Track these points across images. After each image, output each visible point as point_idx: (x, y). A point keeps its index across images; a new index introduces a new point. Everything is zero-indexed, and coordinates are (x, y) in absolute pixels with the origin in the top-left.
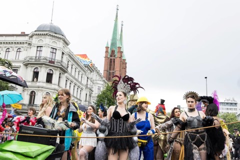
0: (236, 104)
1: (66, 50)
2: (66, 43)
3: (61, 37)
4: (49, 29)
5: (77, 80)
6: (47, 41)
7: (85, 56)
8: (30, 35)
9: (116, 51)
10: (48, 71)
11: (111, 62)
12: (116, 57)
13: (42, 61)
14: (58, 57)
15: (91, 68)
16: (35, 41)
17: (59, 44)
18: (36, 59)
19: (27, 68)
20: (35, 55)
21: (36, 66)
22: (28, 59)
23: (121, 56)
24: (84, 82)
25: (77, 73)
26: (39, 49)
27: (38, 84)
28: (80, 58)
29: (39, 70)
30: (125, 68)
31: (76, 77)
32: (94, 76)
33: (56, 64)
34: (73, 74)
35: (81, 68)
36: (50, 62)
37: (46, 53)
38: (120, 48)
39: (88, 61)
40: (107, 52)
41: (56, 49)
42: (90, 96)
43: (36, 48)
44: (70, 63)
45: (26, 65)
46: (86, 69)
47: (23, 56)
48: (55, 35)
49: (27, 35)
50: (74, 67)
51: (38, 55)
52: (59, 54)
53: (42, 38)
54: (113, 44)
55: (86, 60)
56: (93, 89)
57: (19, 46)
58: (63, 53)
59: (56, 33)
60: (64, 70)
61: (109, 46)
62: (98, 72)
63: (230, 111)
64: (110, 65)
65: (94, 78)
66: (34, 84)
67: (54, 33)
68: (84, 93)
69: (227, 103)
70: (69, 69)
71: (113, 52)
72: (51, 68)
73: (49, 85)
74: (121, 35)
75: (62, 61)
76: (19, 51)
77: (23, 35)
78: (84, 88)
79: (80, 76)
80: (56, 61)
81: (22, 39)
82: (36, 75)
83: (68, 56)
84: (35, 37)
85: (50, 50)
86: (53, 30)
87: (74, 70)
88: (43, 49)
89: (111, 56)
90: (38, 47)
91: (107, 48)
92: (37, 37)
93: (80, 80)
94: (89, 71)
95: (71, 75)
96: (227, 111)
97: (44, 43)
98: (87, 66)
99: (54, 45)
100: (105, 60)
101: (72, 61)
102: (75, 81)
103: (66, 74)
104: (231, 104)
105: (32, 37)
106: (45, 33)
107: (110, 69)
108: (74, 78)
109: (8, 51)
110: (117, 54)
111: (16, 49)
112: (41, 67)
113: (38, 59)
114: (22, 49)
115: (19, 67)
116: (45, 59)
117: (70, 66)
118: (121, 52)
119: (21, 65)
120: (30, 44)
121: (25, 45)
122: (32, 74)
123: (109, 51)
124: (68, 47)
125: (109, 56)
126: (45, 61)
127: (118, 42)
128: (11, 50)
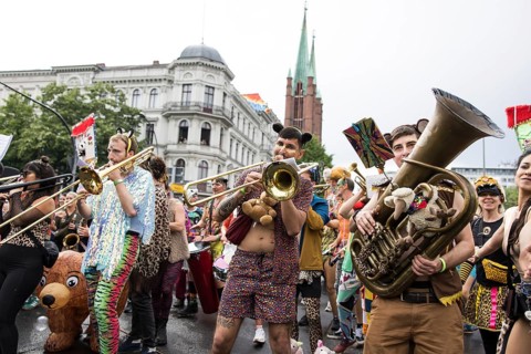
1: (229, 90)
2: (229, 77)
3: (221, 66)
4: (199, 54)
5: (247, 138)
6: (198, 74)
7: (256, 96)
8: (170, 66)
9: (305, 83)
10: (202, 125)
11: (296, 103)
12: (305, 94)
13: (192, 109)
14: (217, 101)
15: (267, 117)
16: (178, 75)
17: (219, 80)
18: (182, 106)
19: (168, 121)
20: (180, 100)
21: (183, 118)
22: (169, 106)
23: (315, 93)
24: (258, 141)
25: (247, 127)
26: (186, 89)
27: (188, 148)
28: (249, 100)
29: (189, 123)
30: (320, 113)
31: (246, 133)
33: (214, 114)
34: (241, 129)
35: (253, 118)
36: (206, 110)
37: (197, 96)
38: (311, 78)
39: (261, 105)
40: (289, 86)
41: (213, 88)
43: (181, 87)
44: (235, 111)
45: (167, 117)
46: (261, 118)
47: (160, 101)
48: (212, 64)
49: (164, 66)
50: (241, 116)
51: (185, 100)
52: (218, 96)
53: (190, 70)
54: (299, 72)
55: (259, 102)
57: (154, 85)
58: (225, 95)
59: (212, 61)
60: (227, 123)
61: (293, 76)
64: (296, 109)
66: (182, 148)
67: (208, 60)
68: (258, 159)
69: (504, 170)
70: (235, 120)
71: (300, 86)
72: (208, 120)
73: (205, 150)
74: (312, 55)
75: (223, 108)
76: (153, 93)
77: (156, 65)
78: (258, 151)
79: (251, 131)
80: (214, 108)
81: (157, 75)
82: (184, 132)
83: (231, 99)
84: (177, 69)
85: (204, 89)
86: (207, 56)
87: (241, 122)
88: (193, 88)
89: (297, 93)
90: (184, 85)
91: (289, 79)
92: (182, 68)
93: (251, 138)
94: (265, 123)
95: (237, 130)
97: (194, 78)
98: (261, 114)
99: (211, 82)
100: (287, 100)
101: (238, 107)
102: (244, 140)
103: (230, 130)
105: (172, 68)
106: (195, 61)
107: (296, 116)
108: (242, 134)
109: (136, 94)
110: (306, 90)
111: (149, 91)
112: (191, 119)
113: (185, 105)
114: (159, 91)
115: (156, 120)
116: (197, 105)
117: (236, 116)
118: (314, 86)
119: (160, 116)
120: (171, 81)
121: (164, 83)
122: (177, 131)
123: (293, 84)
124: (232, 82)
125: (293, 94)
126: (197, 108)
127: (307, 68)
128: (141, 91)
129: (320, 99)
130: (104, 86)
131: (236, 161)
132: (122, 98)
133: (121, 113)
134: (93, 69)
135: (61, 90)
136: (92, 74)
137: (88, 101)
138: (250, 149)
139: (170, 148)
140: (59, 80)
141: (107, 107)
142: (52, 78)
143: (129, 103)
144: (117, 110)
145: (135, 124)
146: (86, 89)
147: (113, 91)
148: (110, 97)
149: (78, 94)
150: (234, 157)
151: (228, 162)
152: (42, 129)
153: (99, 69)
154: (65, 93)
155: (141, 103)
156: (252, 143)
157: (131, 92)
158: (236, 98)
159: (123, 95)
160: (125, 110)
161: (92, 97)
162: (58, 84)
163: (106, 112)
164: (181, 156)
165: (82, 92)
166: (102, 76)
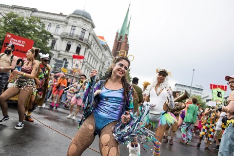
0: (202, 89)
1: (92, 32)
2: (93, 26)
3: (90, 21)
4: (82, 14)
5: (95, 55)
6: (80, 23)
7: (102, 38)
8: (68, 16)
9: (124, 36)
10: (77, 45)
11: (118, 44)
13: (74, 38)
14: (86, 36)
15: (106, 47)
16: (71, 21)
17: (88, 27)
18: (70, 35)
19: (62, 40)
20: (69, 32)
21: (70, 40)
22: (64, 34)
23: (127, 41)
24: (100, 57)
25: (96, 50)
26: (73, 28)
27: (70, 54)
28: (99, 39)
29: (72, 43)
30: (127, 51)
31: (95, 53)
32: (107, 53)
33: (84, 41)
34: (94, 50)
35: (100, 47)
36: (80, 39)
37: (78, 32)
38: (127, 35)
39: (104, 42)
40: (117, 36)
41: (85, 30)
42: (102, 68)
43: (71, 27)
44: (93, 42)
45: (63, 39)
46: (103, 47)
47: (61, 31)
48: (87, 19)
49: (65, 16)
50: (95, 45)
51: (72, 33)
52: (87, 34)
53: (76, 20)
54: (122, 31)
55: (103, 40)
56: (105, 63)
57: (59, 23)
58: (90, 34)
59: (87, 18)
60: (88, 47)
61: (119, 32)
62: (110, 51)
63: (196, 94)
64: (118, 47)
65: (107, 55)
66: (67, 53)
67: (85, 18)
68: (98, 65)
70: (92, 46)
71: (121, 37)
72: (80, 44)
74: (129, 25)
75: (88, 40)
76: (58, 27)
77: (61, 15)
78: (99, 61)
79: (98, 52)
80: (84, 39)
81: (61, 19)
82: (69, 47)
83: (92, 37)
84: (71, 18)
85: (81, 30)
86: (85, 15)
87: (94, 47)
88: (76, 28)
89: (119, 40)
90: (72, 26)
91: (117, 33)
92: (73, 18)
93: (97, 55)
94: (104, 50)
95: (92, 50)
96: (195, 94)
97: (77, 24)
99: (85, 27)
100: (115, 42)
101: (94, 41)
102: (94, 55)
103: (89, 50)
104: (199, 89)
105: (69, 18)
106: (79, 16)
107: (117, 50)
108: (94, 53)
109: (50, 25)
110: (123, 40)
111: (56, 25)
112: (73, 42)
113: (71, 35)
114: (60, 26)
115: (57, 39)
116: (77, 36)
117: (93, 44)
118: (127, 39)
119: (59, 38)
120: (67, 23)
121: (63, 23)
122: (66, 45)
123: (119, 36)
124: (94, 29)
125: (118, 40)
126: (76, 37)
127: (126, 30)
128: (52, 25)
129: (128, 45)
130: (36, 19)
131: (89, 64)
132: (44, 26)
133: (41, 33)
134: (32, 10)
135: (15, 16)
136: (31, 12)
137: (27, 24)
138: (96, 60)
139: (61, 52)
140: (15, 12)
141: (36, 28)
142: (12, 10)
143: (46, 29)
144: (40, 31)
145: (47, 39)
146: (27, 18)
147: (40, 22)
148: (38, 24)
149: (23, 20)
150: (88, 62)
151: (86, 64)
152: (3, 32)
153: (34, 10)
154: (17, 18)
155: (52, 30)
156: (97, 57)
157: (48, 24)
158: (94, 37)
159: (44, 25)
160: (44, 31)
161: (29, 22)
162: (14, 13)
163: (35, 31)
164: (65, 57)
165: (25, 19)
166: (35, 14)
